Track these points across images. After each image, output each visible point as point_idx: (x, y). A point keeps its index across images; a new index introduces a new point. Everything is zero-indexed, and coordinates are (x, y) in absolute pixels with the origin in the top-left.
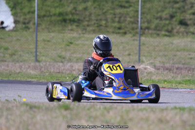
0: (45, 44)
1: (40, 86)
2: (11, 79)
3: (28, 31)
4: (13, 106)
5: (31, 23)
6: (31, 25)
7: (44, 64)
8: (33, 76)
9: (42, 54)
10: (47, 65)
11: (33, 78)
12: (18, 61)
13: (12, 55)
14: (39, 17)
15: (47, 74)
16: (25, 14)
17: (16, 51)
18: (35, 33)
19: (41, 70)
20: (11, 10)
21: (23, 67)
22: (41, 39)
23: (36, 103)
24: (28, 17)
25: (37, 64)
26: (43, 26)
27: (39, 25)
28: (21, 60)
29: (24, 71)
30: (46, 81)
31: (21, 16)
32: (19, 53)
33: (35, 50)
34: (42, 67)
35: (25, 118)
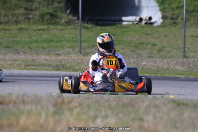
0: (194, 40)
1: (188, 82)
2: (159, 75)
3: (176, 26)
4: (160, 104)
5: (180, 18)
6: (179, 20)
7: (192, 59)
8: (181, 72)
9: (190, 50)
10: (196, 61)
11: (181, 74)
12: (165, 58)
13: (160, 51)
14: (187, 12)
15: (195, 70)
16: (173, 10)
17: (164, 47)
18: (183, 29)
19: (189, 66)
20: (159, 6)
21: (171, 63)
22: (189, 34)
23: (184, 100)
24: (176, 12)
25: (185, 60)
26: (192, 22)
27: (187, 20)
28: (169, 56)
29: (172, 67)
30: (194, 77)
31: (169, 11)
32: (167, 49)
33: (183, 46)
34: (190, 63)
35: (172, 115)
